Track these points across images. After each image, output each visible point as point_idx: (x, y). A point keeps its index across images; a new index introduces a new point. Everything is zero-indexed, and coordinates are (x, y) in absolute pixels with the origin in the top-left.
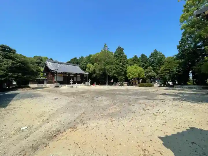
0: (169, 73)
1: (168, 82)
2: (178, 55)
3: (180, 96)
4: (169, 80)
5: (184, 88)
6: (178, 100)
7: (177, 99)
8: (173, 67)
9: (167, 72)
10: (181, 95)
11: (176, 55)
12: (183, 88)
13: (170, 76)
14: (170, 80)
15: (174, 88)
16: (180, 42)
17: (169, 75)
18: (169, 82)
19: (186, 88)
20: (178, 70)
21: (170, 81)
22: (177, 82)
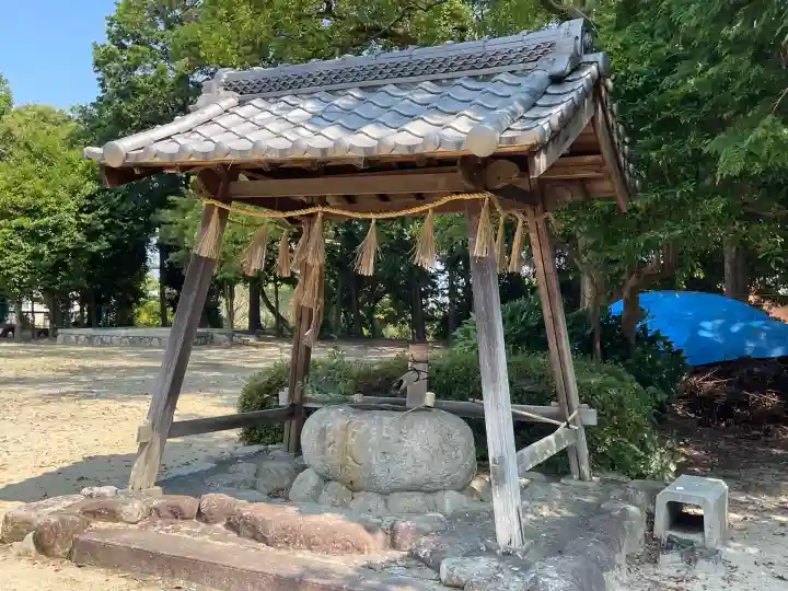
0: (32, 236)
1: (20, 303)
2: (95, 112)
3: (79, 382)
4: (26, 291)
5: (110, 344)
6: (64, 398)
7: (64, 394)
8: (62, 193)
9: (19, 229)
10: (83, 379)
11: (83, 111)
12: (103, 344)
13: (36, 256)
14: (31, 285)
15: (59, 348)
16: (111, 21)
17: (29, 248)
18: (26, 307)
19: (121, 343)
20: (86, 218)
21: (37, 294)
22: (77, 308)
